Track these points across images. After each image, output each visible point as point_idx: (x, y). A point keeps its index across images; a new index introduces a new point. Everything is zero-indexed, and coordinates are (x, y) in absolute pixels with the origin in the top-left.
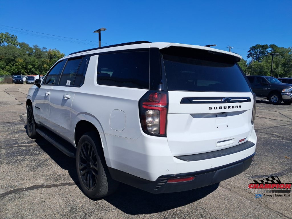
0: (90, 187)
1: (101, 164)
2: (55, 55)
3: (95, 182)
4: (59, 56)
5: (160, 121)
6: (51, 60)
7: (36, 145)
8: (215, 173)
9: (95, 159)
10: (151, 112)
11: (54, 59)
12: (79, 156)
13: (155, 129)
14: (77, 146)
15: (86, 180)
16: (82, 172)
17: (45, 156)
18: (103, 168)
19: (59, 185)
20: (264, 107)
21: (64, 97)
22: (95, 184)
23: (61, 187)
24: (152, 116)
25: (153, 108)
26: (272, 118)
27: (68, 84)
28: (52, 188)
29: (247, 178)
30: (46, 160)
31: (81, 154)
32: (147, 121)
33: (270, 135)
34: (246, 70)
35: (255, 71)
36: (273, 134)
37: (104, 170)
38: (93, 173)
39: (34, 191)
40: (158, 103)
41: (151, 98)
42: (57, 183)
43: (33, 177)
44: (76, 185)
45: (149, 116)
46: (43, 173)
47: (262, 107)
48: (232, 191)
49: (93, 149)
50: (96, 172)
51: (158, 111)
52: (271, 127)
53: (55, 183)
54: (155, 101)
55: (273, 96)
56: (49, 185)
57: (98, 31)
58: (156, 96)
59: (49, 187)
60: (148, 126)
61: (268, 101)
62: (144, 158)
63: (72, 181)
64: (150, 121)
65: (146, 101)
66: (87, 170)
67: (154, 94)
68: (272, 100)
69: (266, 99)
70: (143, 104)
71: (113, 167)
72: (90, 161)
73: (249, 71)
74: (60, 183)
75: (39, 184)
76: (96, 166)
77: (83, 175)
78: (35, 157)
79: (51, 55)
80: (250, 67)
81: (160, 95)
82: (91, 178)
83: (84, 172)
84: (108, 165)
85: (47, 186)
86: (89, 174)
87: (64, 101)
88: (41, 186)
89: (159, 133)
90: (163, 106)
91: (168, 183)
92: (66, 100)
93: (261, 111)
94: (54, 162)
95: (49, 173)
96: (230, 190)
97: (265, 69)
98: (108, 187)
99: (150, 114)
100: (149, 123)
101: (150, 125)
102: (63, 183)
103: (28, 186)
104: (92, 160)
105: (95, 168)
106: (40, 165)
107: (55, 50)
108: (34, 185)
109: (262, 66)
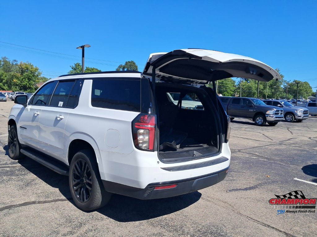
0: (83, 200)
1: (96, 178)
2: (27, 69)
3: (89, 195)
4: (33, 69)
5: (149, 139)
6: (22, 74)
7: (20, 166)
8: (194, 182)
9: (89, 174)
10: (142, 131)
11: (26, 73)
12: (72, 172)
13: (144, 145)
14: (70, 164)
15: (80, 194)
16: (75, 188)
17: (32, 176)
18: (97, 182)
19: (52, 201)
20: (250, 128)
21: (57, 118)
22: (88, 197)
23: (54, 203)
24: (143, 134)
25: (144, 128)
26: (255, 139)
27: (60, 105)
28: (44, 204)
29: (226, 191)
30: (33, 180)
31: (74, 171)
32: (138, 138)
33: (251, 155)
34: (234, 90)
35: (244, 91)
36: (253, 154)
37: (98, 183)
38: (88, 187)
39: (27, 206)
40: (148, 124)
41: (142, 120)
42: (50, 199)
43: (24, 195)
44: (68, 201)
45: (140, 134)
46: (33, 192)
47: (248, 128)
48: (211, 202)
49: (87, 165)
50: (90, 185)
51: (148, 130)
52: (253, 148)
53: (47, 200)
54: (145, 122)
55: (258, 118)
56: (42, 202)
57: (81, 47)
58: (147, 118)
59: (41, 203)
60: (140, 143)
61: (254, 122)
62: (136, 169)
63: (64, 198)
64: (142, 139)
65: (138, 122)
66: (80, 186)
67: (144, 116)
68: (257, 122)
69: (251, 120)
70: (135, 124)
71: (107, 179)
72: (83, 177)
73: (238, 92)
74: (52, 199)
75: (31, 201)
76: (90, 180)
77: (76, 190)
78: (21, 177)
79: (22, 68)
80: (239, 88)
81: (149, 117)
82: (84, 192)
83: (77, 187)
84: (102, 178)
85: (39, 202)
86: (82, 189)
87: (57, 121)
88: (34, 203)
89: (148, 149)
90: (152, 126)
91: (155, 190)
92: (60, 120)
93: (246, 132)
94: (42, 181)
95: (39, 191)
96: (210, 201)
97: (254, 90)
98: (101, 198)
99: (141, 133)
100: (140, 140)
101: (141, 141)
102: (55, 199)
103: (21, 203)
104: (86, 176)
105: (89, 182)
106: (28, 184)
107: (27, 64)
108: (26, 201)
109: (251, 87)
